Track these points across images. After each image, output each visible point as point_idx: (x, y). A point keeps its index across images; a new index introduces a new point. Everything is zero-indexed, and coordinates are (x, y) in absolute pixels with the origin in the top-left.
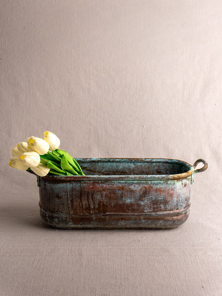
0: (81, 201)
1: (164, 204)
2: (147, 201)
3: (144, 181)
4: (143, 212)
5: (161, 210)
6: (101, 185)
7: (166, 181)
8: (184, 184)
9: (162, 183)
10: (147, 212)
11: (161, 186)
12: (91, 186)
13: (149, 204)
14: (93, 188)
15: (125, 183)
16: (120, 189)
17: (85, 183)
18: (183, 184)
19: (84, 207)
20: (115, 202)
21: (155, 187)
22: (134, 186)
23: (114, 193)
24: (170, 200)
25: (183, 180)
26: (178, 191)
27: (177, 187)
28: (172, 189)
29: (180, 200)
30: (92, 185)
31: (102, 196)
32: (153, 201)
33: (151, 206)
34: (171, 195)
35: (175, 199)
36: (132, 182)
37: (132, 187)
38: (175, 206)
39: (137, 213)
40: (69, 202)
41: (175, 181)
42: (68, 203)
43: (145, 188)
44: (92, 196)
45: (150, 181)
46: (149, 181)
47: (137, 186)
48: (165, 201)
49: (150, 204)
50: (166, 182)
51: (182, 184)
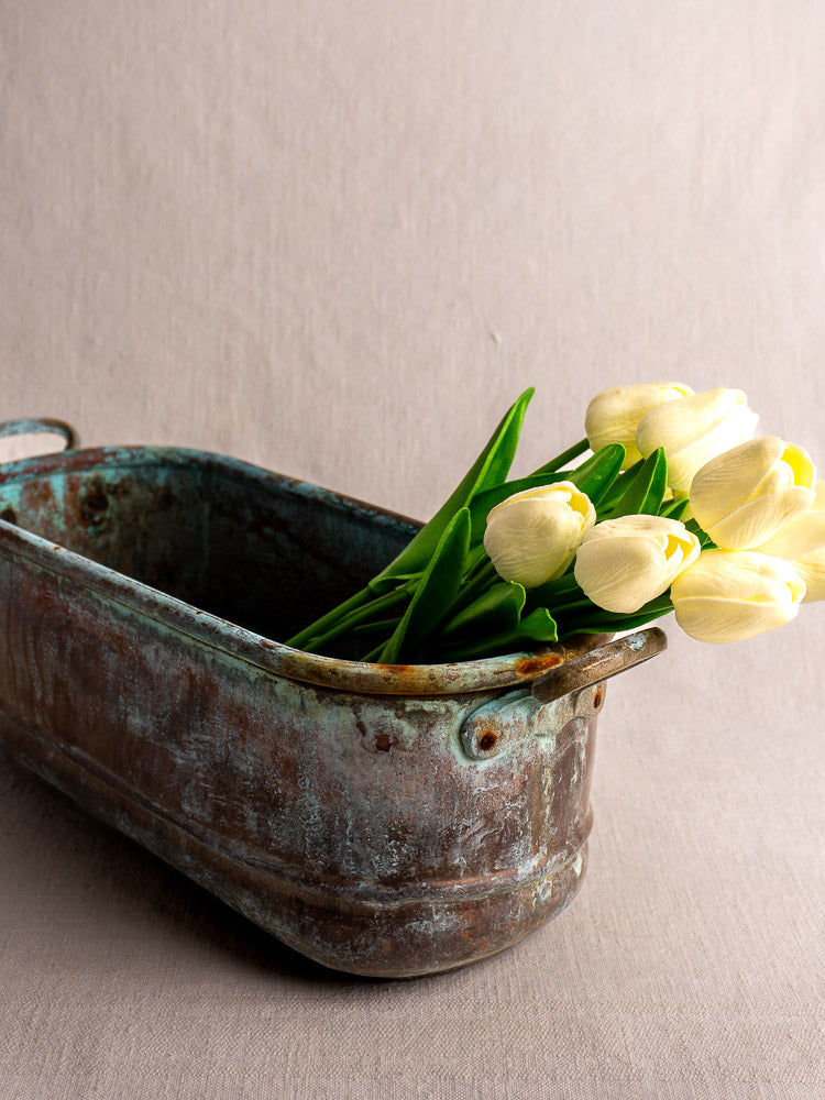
0: (9, 650)
1: (258, 804)
2: (194, 755)
3: (192, 642)
4: (178, 807)
5: (245, 836)
6: (61, 596)
7: (270, 676)
8: (371, 732)
9: (252, 679)
10: (192, 818)
11: (247, 697)
13: (200, 775)
15: (130, 620)
16: (114, 646)
17: (23, 567)
18: (364, 732)
20: (97, 705)
21: (225, 688)
22: (157, 652)
23: (97, 660)
24: (284, 795)
25: (363, 707)
26: (327, 761)
27: (323, 736)
28: (295, 737)
29: (343, 821)
30: (38, 587)
31: (61, 656)
32: (215, 766)
33: (206, 792)
34: (291, 769)
35: (313, 802)
36: (151, 629)
37: (149, 652)
38: (316, 843)
41: (306, 693)
43: (192, 678)
44: (35, 638)
45: (211, 649)
46: (207, 649)
47: (165, 654)
48: (261, 789)
49: (205, 780)
50: (266, 679)
51: (361, 727)
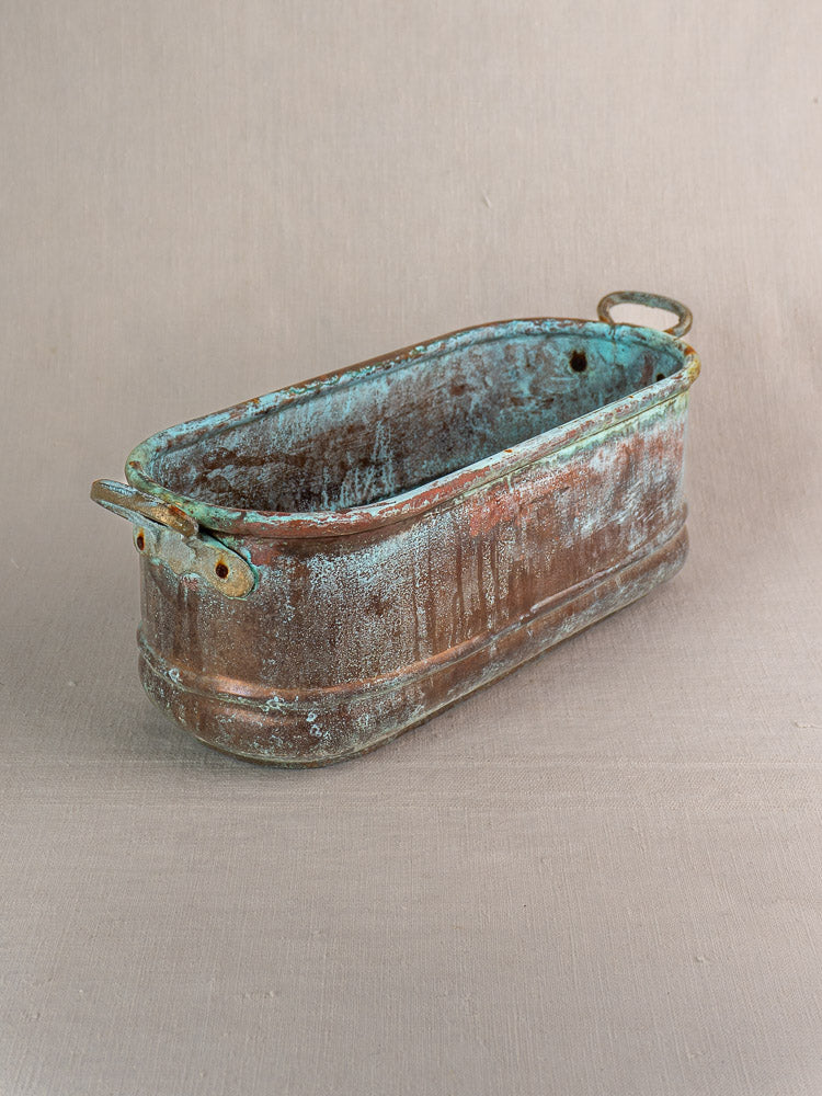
0: (460, 593)
1: (668, 495)
2: (631, 505)
3: (623, 426)
4: (626, 553)
5: (663, 526)
6: (512, 491)
7: (672, 401)
9: (662, 413)
10: (636, 549)
11: (660, 428)
12: (487, 510)
13: (637, 514)
14: (492, 513)
15: (576, 453)
16: (566, 486)
17: (467, 502)
19: (468, 612)
20: (553, 548)
21: (647, 437)
22: (601, 456)
23: (550, 512)
24: (677, 476)
30: (488, 503)
31: (518, 541)
32: (644, 497)
33: (641, 521)
36: (593, 444)
37: (595, 463)
39: (613, 565)
40: (421, 611)
42: (417, 621)
43: (627, 450)
44: (493, 550)
45: (636, 417)
46: (634, 420)
47: (605, 453)
48: (670, 482)
49: (640, 514)
50: (670, 405)
